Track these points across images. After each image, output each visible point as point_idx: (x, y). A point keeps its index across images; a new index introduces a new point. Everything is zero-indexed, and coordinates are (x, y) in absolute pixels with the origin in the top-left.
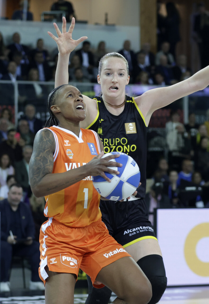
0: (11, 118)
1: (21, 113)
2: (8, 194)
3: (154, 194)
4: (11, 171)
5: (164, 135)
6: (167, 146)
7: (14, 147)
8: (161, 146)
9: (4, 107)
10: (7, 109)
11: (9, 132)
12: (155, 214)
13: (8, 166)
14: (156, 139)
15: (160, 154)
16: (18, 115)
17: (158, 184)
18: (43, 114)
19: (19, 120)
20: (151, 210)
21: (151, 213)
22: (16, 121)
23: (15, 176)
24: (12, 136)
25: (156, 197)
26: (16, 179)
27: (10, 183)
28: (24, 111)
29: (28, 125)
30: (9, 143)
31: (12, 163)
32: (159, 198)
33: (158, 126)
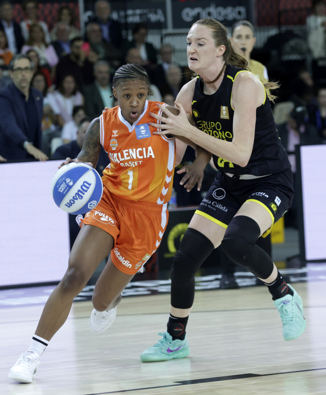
0: (74, 21)
1: (89, 13)
2: (78, 133)
3: (294, 125)
4: (79, 100)
5: (305, 36)
6: (309, 51)
7: (81, 63)
8: (300, 53)
9: (64, 4)
10: (67, 7)
11: (72, 42)
12: (297, 154)
13: (74, 93)
14: (292, 43)
15: (300, 65)
16: (84, 17)
17: (299, 109)
18: (122, 13)
19: (86, 24)
20: (291, 148)
21: (290, 153)
22: (82, 25)
23: (84, 107)
24: (78, 47)
25: (297, 129)
26: (87, 112)
27: (79, 119)
28: (93, 10)
29: (101, 31)
30: (73, 58)
31: (79, 88)
32: (302, 129)
33: (294, 24)
